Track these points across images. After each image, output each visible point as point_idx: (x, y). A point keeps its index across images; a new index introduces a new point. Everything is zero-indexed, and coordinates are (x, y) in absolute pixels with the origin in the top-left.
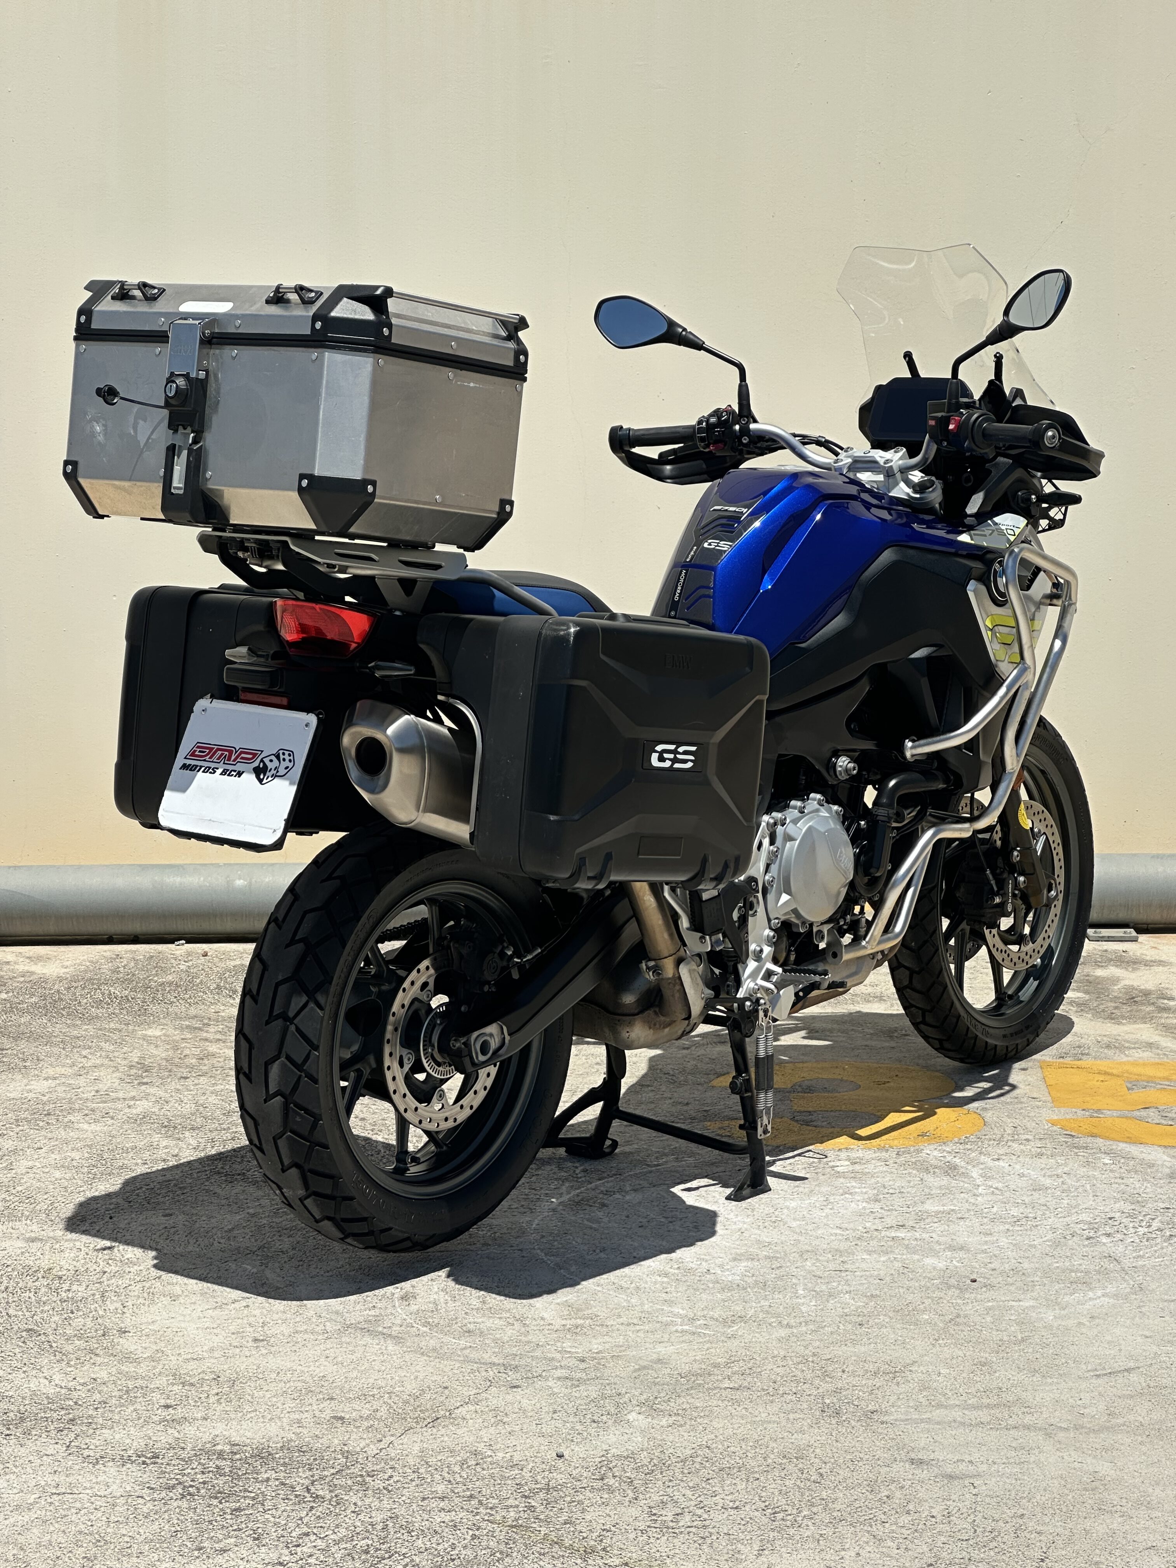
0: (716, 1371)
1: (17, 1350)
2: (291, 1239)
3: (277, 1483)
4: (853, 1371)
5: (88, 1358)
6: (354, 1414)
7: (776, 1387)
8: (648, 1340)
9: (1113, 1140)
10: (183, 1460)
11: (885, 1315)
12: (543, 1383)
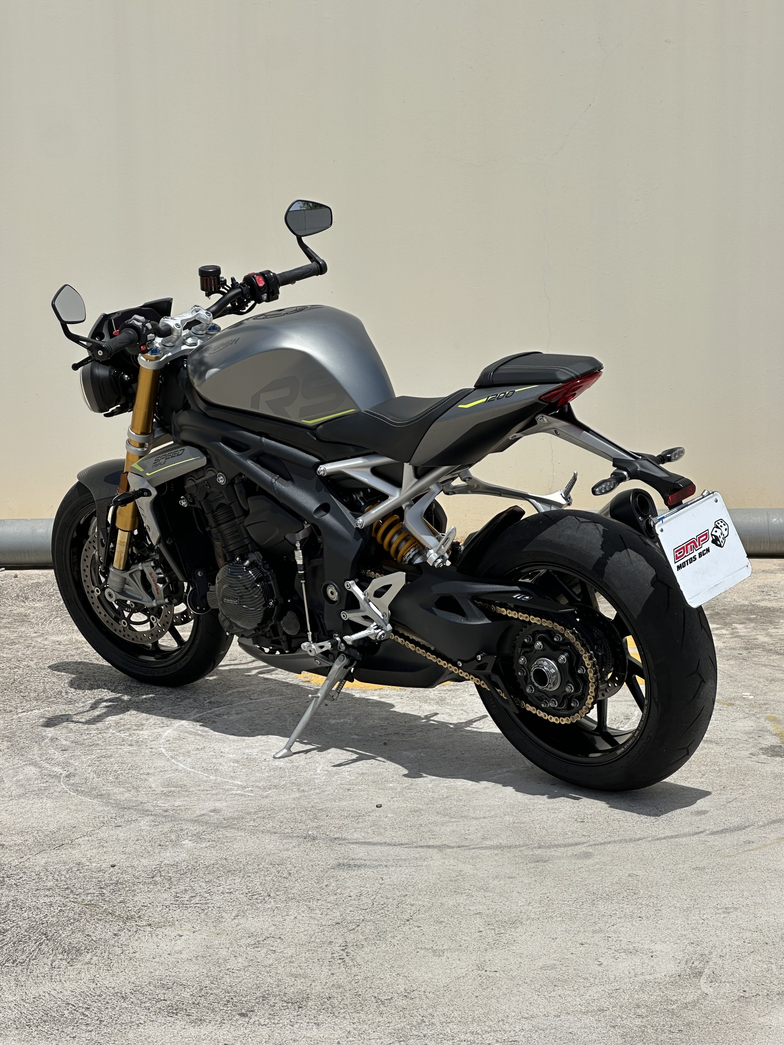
0: (248, 816)
6: (12, 843)
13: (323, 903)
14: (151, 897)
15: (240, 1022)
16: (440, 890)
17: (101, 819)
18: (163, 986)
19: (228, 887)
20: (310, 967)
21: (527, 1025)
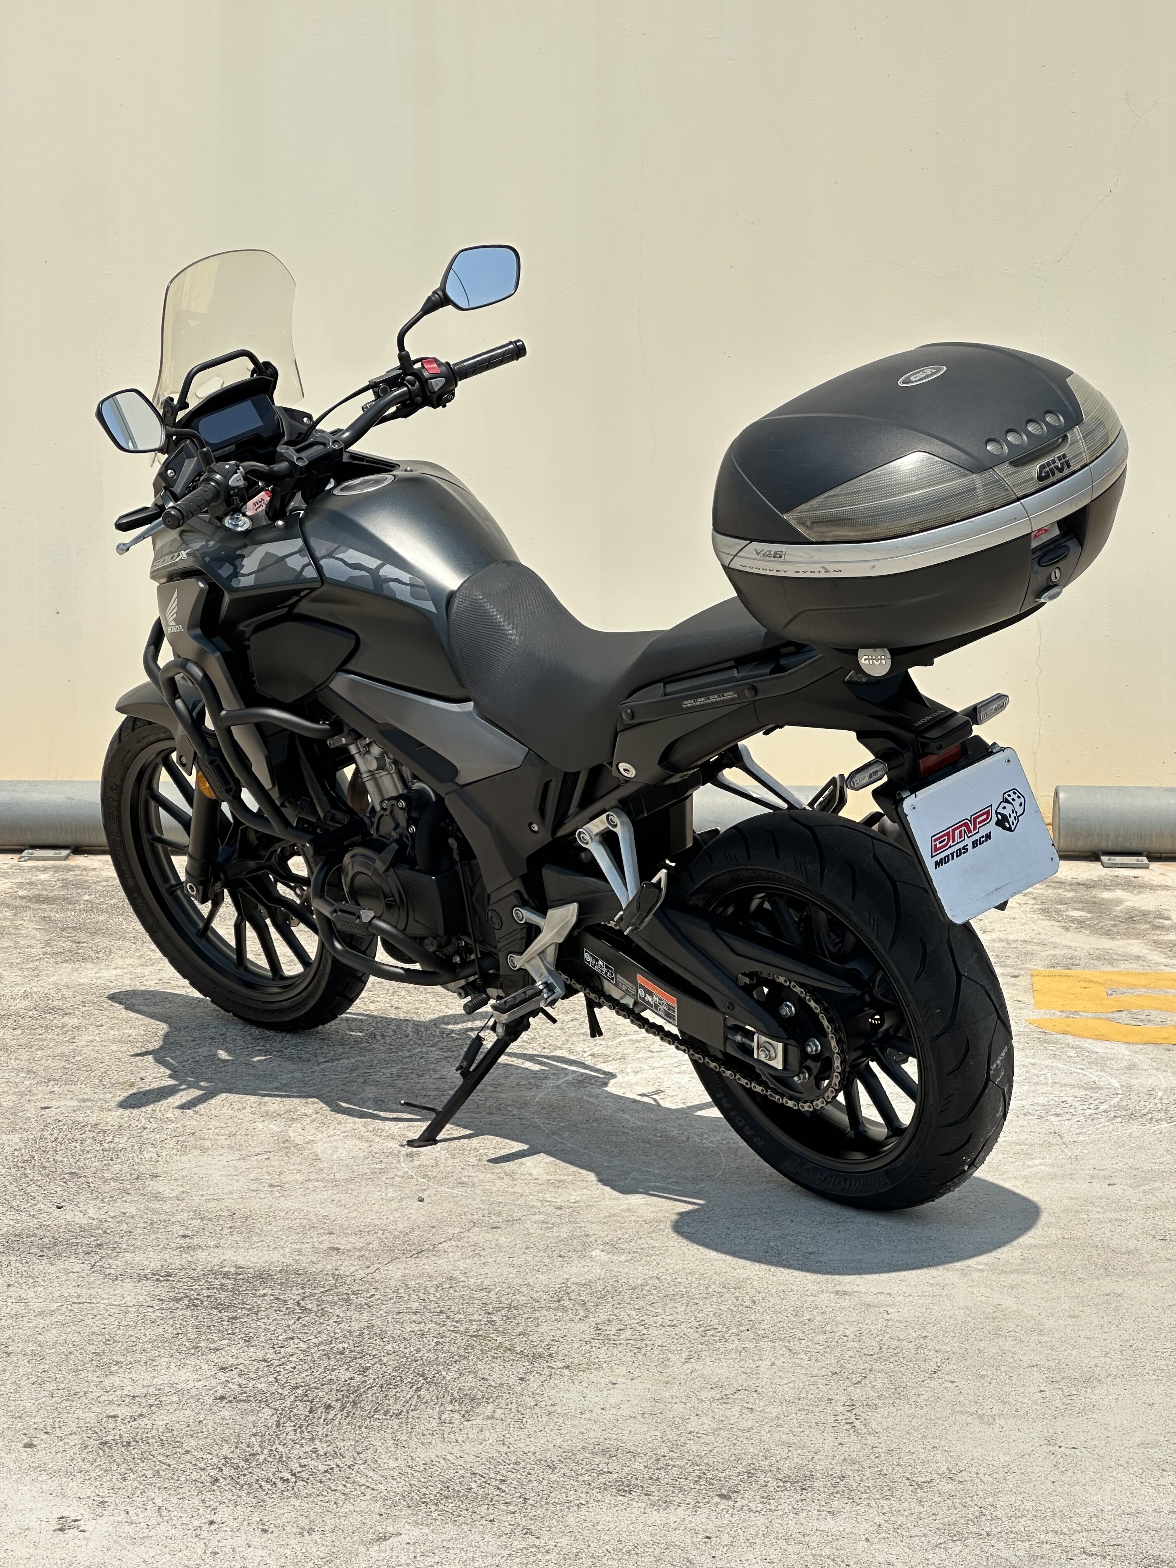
1: (59, 1189)
3: (272, 1298)
5: (121, 1196)
6: (349, 1246)
10: (192, 1278)
13: (809, 1343)
14: (562, 1328)
15: (721, 1507)
16: (973, 1331)
17: (470, 1217)
18: (604, 1452)
19: (669, 1318)
20: (807, 1433)
21: (1131, 1523)
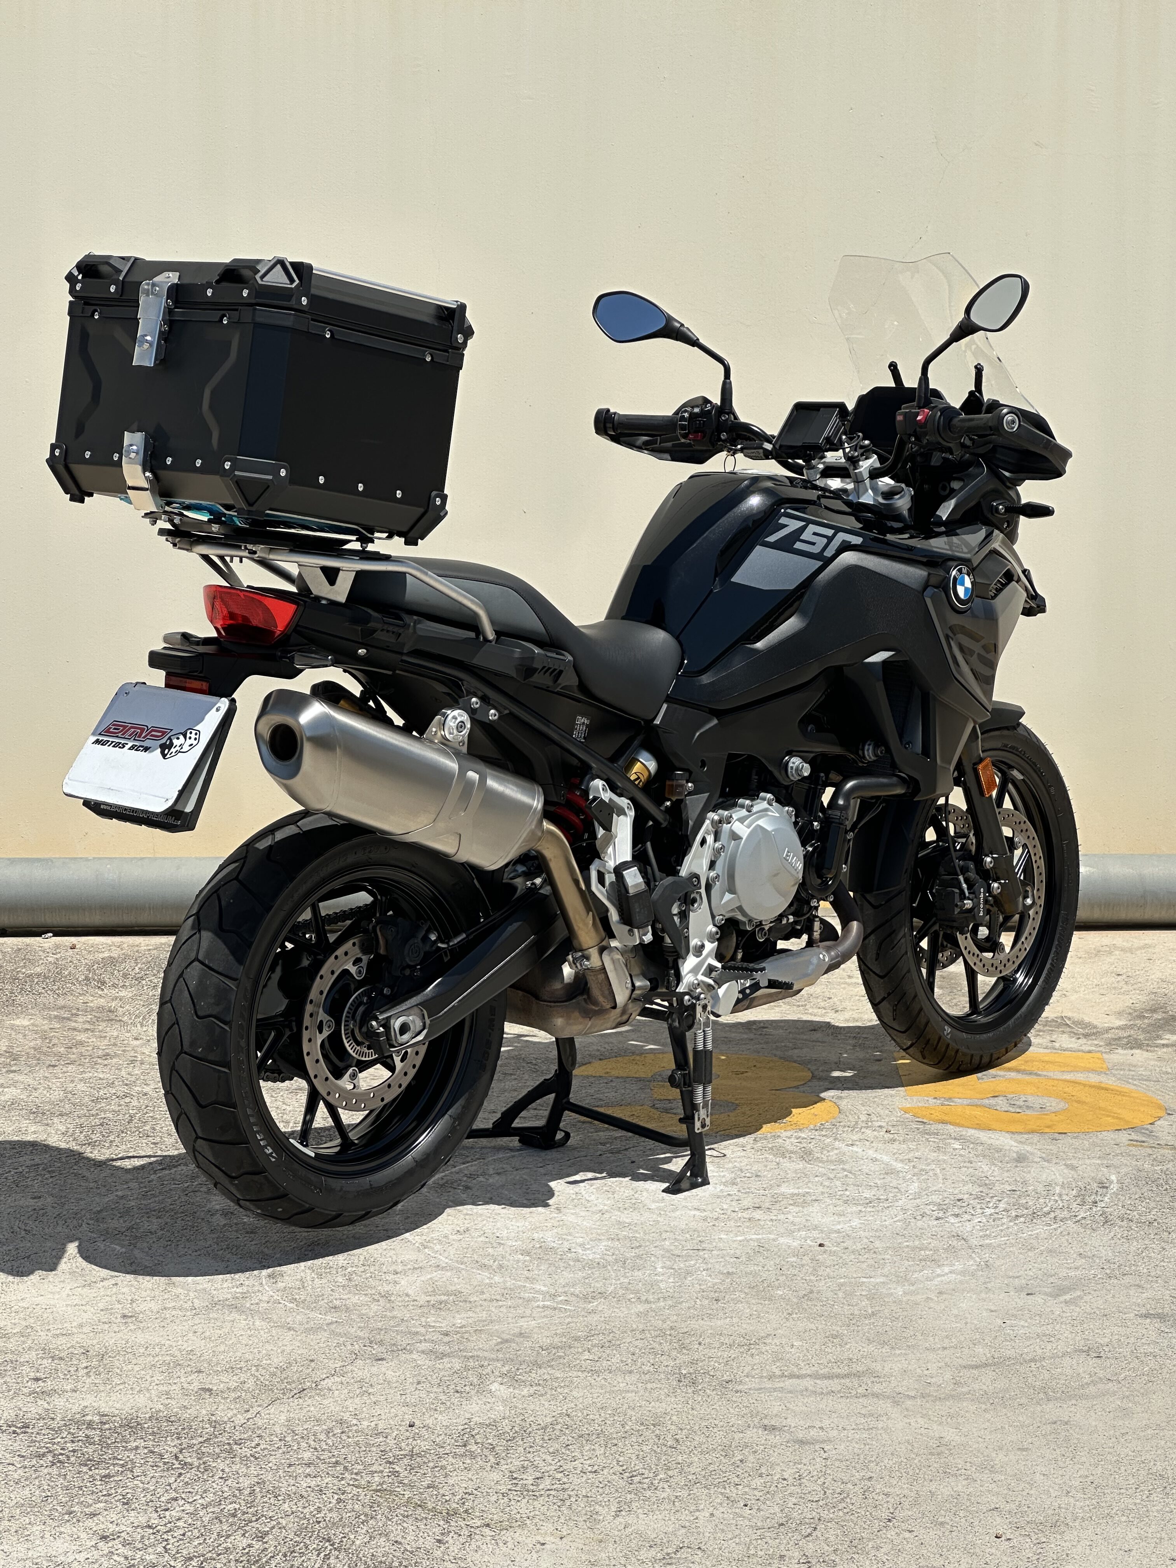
2: (159, 1220)
4: (710, 1344)
7: (635, 1358)
8: (510, 1315)
9: (962, 1126)
11: (741, 1291)
12: (408, 1356)
